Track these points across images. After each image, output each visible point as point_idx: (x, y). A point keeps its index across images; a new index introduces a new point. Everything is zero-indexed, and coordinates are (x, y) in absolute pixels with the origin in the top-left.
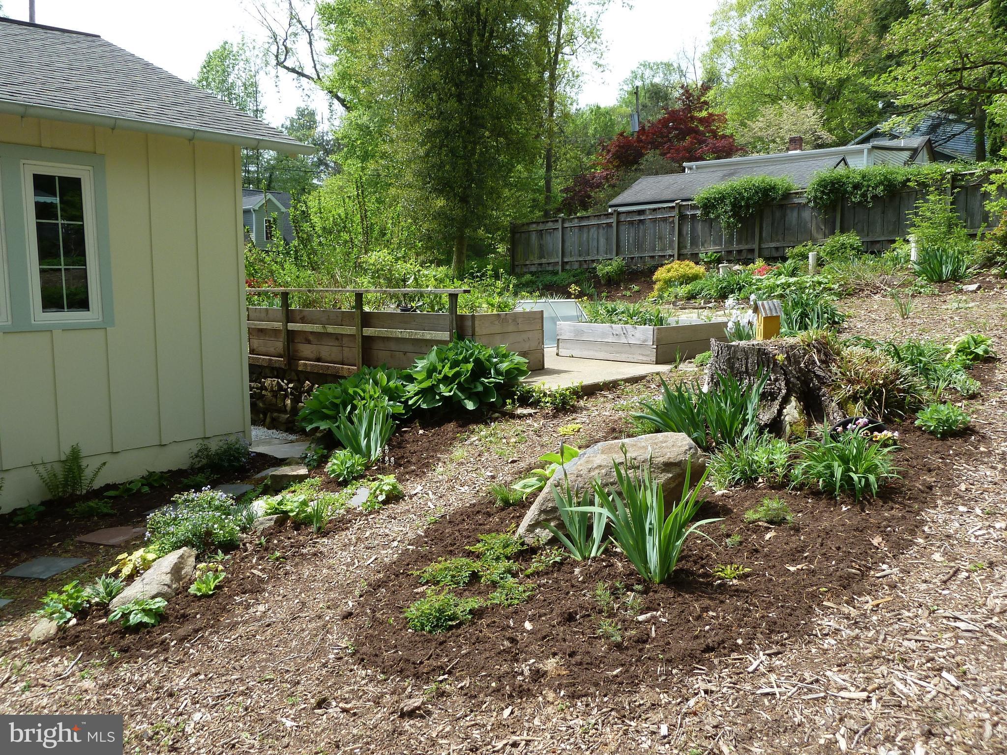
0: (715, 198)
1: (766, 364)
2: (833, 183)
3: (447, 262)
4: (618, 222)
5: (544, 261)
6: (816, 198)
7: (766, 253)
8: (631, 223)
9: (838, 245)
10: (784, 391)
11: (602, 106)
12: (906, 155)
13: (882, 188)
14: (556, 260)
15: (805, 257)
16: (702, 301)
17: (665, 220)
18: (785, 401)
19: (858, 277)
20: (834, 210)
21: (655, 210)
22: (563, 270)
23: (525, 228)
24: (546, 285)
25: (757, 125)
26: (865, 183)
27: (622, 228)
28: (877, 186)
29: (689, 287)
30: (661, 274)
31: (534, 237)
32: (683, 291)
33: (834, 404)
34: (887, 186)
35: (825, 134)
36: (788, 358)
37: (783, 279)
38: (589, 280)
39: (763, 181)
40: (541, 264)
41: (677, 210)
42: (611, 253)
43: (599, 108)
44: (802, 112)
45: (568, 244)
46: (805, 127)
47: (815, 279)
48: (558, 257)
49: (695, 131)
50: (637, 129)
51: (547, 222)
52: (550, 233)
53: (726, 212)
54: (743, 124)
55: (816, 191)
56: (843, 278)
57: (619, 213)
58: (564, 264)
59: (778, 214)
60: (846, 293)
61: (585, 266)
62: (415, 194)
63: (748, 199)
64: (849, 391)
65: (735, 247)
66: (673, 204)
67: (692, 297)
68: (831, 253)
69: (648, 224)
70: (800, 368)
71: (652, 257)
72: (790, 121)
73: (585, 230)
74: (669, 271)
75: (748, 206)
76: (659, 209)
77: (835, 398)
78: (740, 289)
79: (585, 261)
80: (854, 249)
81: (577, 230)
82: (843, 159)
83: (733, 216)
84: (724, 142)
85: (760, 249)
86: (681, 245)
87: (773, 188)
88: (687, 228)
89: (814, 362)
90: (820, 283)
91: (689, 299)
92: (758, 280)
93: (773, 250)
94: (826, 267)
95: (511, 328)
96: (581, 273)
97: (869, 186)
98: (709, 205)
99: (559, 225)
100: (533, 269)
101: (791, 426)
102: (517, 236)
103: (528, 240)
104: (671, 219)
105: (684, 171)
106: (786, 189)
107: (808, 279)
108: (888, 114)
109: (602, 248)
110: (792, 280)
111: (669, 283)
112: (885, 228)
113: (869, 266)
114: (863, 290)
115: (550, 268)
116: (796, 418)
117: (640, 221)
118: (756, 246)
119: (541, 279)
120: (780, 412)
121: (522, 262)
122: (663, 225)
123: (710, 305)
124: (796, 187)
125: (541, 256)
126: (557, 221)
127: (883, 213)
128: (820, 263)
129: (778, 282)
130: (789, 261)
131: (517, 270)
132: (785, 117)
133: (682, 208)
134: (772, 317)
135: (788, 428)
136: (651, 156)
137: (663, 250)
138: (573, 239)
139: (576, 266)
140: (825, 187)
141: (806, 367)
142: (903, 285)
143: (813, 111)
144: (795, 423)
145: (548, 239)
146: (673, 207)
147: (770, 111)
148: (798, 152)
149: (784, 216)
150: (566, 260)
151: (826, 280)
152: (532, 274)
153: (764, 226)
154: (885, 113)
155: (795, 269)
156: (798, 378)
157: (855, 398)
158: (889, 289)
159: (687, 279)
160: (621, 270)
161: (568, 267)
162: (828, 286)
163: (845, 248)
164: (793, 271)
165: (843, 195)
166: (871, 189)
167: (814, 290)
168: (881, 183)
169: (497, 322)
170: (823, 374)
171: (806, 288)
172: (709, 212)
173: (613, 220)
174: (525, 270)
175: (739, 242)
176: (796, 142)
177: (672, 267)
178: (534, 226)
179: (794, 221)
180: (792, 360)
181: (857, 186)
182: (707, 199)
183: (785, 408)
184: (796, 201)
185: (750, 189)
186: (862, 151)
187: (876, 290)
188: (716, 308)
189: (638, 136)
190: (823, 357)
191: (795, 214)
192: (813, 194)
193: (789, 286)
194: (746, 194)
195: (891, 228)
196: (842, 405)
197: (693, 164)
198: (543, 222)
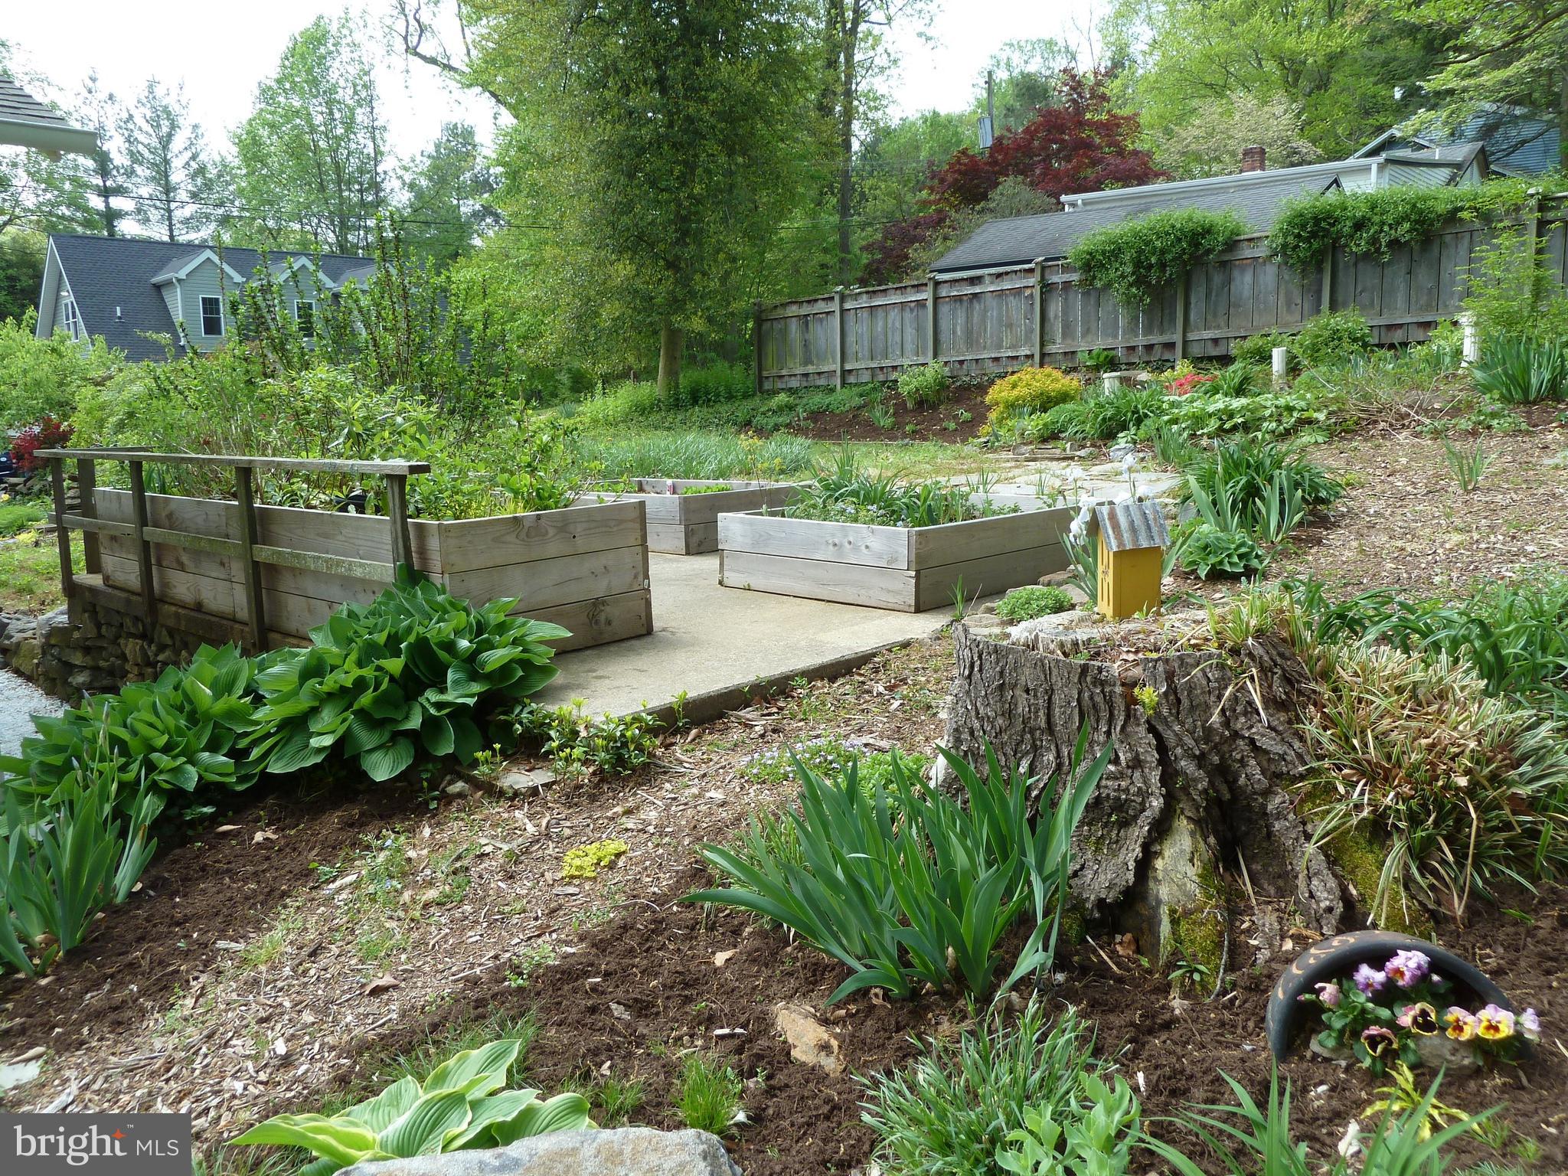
0: (1104, 253)
1: (1104, 715)
2: (1317, 220)
3: (649, 374)
4: (936, 299)
5: (811, 369)
6: (1285, 246)
7: (1196, 350)
8: (959, 299)
9: (1326, 334)
10: (1157, 803)
11: (942, 114)
12: (1444, 173)
13: (1407, 226)
14: (832, 367)
15: (1265, 358)
16: (1068, 445)
17: (1018, 292)
18: (1161, 829)
19: (1366, 397)
20: (1320, 270)
21: (999, 275)
22: (844, 384)
23: (780, 313)
24: (812, 412)
25: (1191, 133)
26: (1376, 219)
27: (944, 309)
28: (1398, 223)
29: (1047, 417)
30: (999, 392)
31: (794, 327)
32: (1033, 424)
33: (1310, 848)
34: (1417, 222)
35: (1303, 145)
36: (1172, 695)
37: (1219, 403)
38: (884, 402)
39: (1190, 219)
40: (806, 375)
41: (1038, 273)
42: (924, 354)
43: (936, 114)
44: (1266, 109)
45: (851, 339)
46: (1270, 134)
47: (1282, 402)
48: (834, 362)
49: (1087, 145)
50: (989, 143)
51: (816, 300)
52: (821, 320)
53: (1123, 276)
54: (1168, 132)
55: (1285, 236)
56: (1336, 400)
57: (937, 284)
58: (845, 373)
59: (1217, 279)
60: (1341, 430)
61: (881, 378)
62: (585, 256)
63: (1163, 252)
64: (1358, 807)
65: (1141, 340)
66: (1032, 265)
67: (1050, 436)
68: (1315, 349)
69: (991, 302)
70: (1209, 731)
71: (996, 359)
72: (1246, 124)
73: (880, 313)
74: (1014, 386)
75: (1163, 266)
76: (1007, 273)
77: (1319, 828)
78: (1139, 422)
79: (882, 368)
80: (1355, 340)
81: (865, 314)
82: (1336, 182)
83: (1137, 283)
84: (1132, 162)
85: (1186, 343)
86: (1046, 338)
87: (1208, 231)
88: (1056, 307)
89: (1251, 709)
90: (1290, 409)
91: (1044, 440)
92: (1173, 405)
93: (1209, 344)
94: (1304, 376)
95: (553, 548)
96: (874, 389)
97: (1383, 223)
98: (1092, 265)
99: (835, 306)
100: (794, 383)
101: (1175, 922)
102: (766, 326)
103: (784, 332)
104: (1028, 292)
105: (1063, 209)
106: (1232, 233)
107: (1268, 402)
108: (1411, 108)
109: (909, 347)
110: (1237, 403)
111: (1013, 408)
112: (1413, 300)
113: (1386, 373)
114: (1376, 422)
115: (822, 382)
116: (1191, 897)
117: (975, 295)
118: (1177, 338)
119: (805, 401)
120: (1144, 867)
121: (774, 372)
122: (1013, 301)
123: (1082, 453)
124: (1250, 230)
125: (807, 361)
126: (832, 298)
127: (1410, 273)
128: (1293, 368)
129: (1211, 409)
130: (1238, 365)
131: (767, 386)
132: (1237, 118)
133: (1047, 271)
134: (1137, 552)
135: (1165, 928)
136: (1010, 186)
137: (1013, 347)
138: (859, 329)
139: (866, 377)
140: (1303, 227)
141: (1226, 724)
142: (1455, 412)
143: (1284, 107)
144: (1187, 913)
145: (817, 331)
146: (1031, 270)
147: (1211, 109)
148: (1258, 173)
149: (1229, 281)
150: (848, 367)
151: (1303, 404)
152: (791, 391)
153: (1193, 300)
154: (1406, 106)
155: (1246, 380)
156: (1201, 760)
157: (1378, 830)
158: (1428, 421)
159: (1046, 402)
160: (941, 384)
161: (852, 379)
162: (1306, 415)
163: (1340, 339)
164: (1241, 383)
165: (1336, 240)
166: (1386, 228)
167: (1279, 422)
168: (1405, 218)
169: (511, 538)
170: (1279, 749)
171: (1264, 419)
172: (1094, 277)
173: (926, 295)
174: (780, 385)
175: (1148, 330)
176: (1256, 156)
177: (1020, 379)
178: (794, 308)
179: (1247, 292)
180: (1185, 702)
181: (1359, 225)
182: (1091, 254)
183: (1159, 854)
184: (1248, 253)
185: (1167, 234)
186: (1368, 169)
187: (1402, 420)
188: (1093, 458)
189: (991, 156)
190: (1279, 691)
191: (1248, 278)
192: (1280, 241)
193: (1231, 416)
194: (1158, 244)
195: (1423, 300)
196: (1334, 853)
197: (1079, 198)
198: (809, 302)
